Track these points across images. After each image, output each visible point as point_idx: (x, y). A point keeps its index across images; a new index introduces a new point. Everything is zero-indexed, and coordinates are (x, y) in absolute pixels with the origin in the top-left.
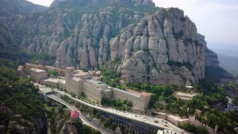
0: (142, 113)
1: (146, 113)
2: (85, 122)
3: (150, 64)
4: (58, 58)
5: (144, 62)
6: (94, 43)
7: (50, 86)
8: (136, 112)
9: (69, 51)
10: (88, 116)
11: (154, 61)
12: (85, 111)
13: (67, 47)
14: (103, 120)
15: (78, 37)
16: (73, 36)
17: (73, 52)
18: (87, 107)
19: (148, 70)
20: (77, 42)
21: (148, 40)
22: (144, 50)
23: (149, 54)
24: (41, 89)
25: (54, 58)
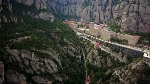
0: (134, 46)
1: (136, 46)
2: (102, 49)
3: (139, 20)
4: (82, 18)
5: (136, 19)
6: (103, 9)
7: (81, 32)
8: (130, 45)
9: (89, 13)
10: (104, 46)
11: (141, 19)
12: (102, 44)
13: (88, 11)
14: (111, 48)
15: (93, 6)
16: (91, 5)
17: (90, 14)
18: (103, 42)
19: (138, 24)
20: (93, 8)
21: (139, 6)
22: (136, 12)
23: (139, 14)
24: (76, 33)
25: (80, 17)
